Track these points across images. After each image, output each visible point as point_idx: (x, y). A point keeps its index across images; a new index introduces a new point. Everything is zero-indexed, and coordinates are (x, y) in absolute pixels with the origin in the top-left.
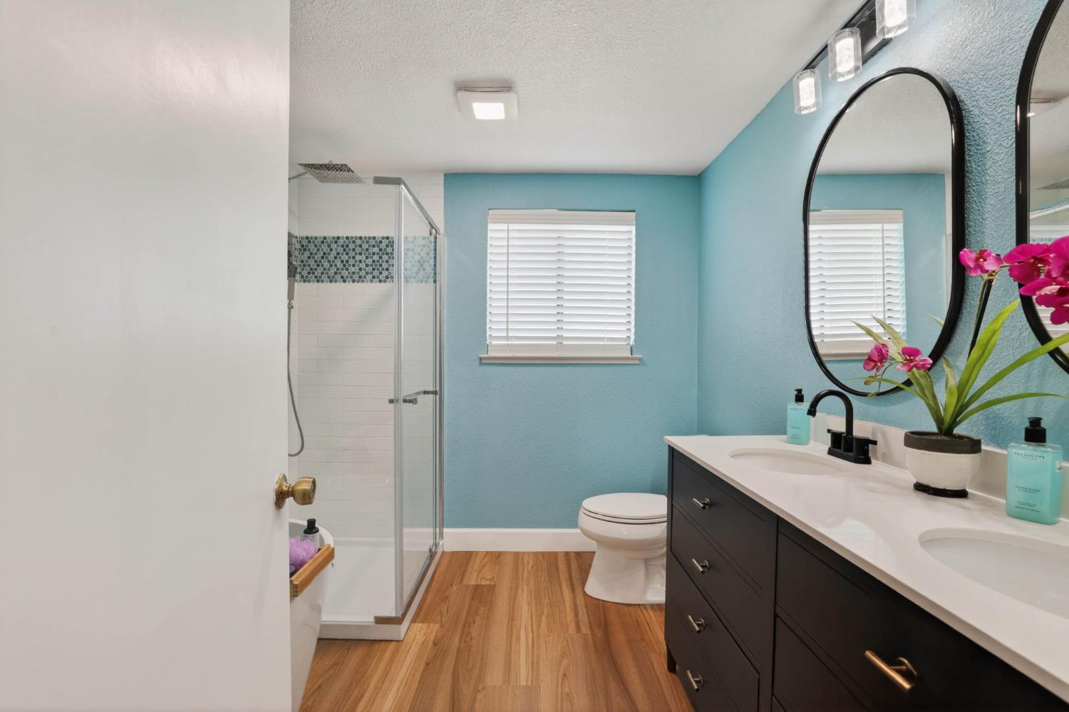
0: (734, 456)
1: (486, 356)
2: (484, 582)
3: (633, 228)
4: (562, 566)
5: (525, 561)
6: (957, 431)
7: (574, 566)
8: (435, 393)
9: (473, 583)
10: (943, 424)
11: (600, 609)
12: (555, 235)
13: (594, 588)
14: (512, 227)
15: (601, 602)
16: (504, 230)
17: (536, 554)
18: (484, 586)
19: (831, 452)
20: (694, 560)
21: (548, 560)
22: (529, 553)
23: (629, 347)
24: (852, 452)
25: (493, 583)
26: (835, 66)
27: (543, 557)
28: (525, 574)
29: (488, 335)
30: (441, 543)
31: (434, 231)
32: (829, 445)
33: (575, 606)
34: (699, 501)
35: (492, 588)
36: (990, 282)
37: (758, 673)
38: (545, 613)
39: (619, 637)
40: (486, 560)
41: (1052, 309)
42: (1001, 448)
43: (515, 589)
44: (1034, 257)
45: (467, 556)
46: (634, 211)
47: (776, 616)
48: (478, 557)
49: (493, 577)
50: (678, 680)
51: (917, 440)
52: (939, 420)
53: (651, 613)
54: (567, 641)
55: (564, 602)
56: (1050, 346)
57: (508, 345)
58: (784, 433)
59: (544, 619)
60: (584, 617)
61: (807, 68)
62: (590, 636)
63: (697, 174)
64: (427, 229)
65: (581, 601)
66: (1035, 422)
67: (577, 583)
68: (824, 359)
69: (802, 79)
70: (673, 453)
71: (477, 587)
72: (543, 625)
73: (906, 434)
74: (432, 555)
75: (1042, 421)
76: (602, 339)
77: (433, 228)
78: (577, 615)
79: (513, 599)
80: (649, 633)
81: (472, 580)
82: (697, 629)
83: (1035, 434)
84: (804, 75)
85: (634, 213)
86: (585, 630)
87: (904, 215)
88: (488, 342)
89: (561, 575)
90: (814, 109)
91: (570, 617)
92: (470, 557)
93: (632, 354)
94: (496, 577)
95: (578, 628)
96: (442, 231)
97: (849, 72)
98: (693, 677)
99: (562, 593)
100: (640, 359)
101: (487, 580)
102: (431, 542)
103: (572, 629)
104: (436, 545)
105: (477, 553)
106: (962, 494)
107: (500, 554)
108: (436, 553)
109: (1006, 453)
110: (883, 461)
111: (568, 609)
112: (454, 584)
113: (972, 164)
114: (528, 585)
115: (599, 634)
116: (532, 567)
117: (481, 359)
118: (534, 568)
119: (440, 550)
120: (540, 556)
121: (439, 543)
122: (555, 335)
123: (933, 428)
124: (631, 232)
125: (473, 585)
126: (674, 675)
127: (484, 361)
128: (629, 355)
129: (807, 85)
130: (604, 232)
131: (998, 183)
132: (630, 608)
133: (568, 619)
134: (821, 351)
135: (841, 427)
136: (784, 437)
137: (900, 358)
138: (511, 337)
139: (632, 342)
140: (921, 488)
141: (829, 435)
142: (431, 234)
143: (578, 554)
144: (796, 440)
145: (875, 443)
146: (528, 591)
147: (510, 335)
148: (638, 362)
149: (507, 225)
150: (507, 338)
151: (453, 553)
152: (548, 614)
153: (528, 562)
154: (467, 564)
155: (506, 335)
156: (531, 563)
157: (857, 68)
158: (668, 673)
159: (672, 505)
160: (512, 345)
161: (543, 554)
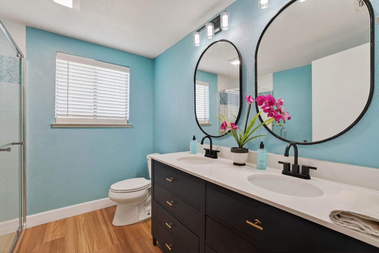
0: (179, 160)
1: (55, 123)
2: (57, 238)
3: (129, 74)
4: (100, 216)
5: (80, 219)
6: (243, 147)
7: (105, 215)
8: (21, 144)
9: (50, 240)
10: (240, 145)
11: (121, 230)
12: (93, 71)
13: (117, 222)
14: (70, 63)
15: (121, 227)
16: (66, 64)
17: (85, 214)
18: (57, 240)
19: (206, 156)
20: (167, 202)
21: (93, 216)
22: (81, 215)
23: (127, 121)
24: (213, 155)
25: (63, 236)
26: (207, 33)
27: (89, 215)
28: (81, 225)
29: (56, 114)
30: (25, 225)
31: (20, 55)
32: (205, 153)
33: (109, 232)
34: (169, 179)
35: (63, 239)
36: (250, 105)
37: (199, 238)
38: (95, 241)
39: (131, 239)
40: (57, 225)
41: (268, 113)
42: (251, 150)
43: (76, 234)
44: (262, 99)
45: (44, 227)
46: (129, 67)
47: (206, 215)
48: (51, 225)
49: (63, 233)
50: (158, 248)
51: (234, 150)
52: (239, 144)
53: (142, 224)
54: (109, 250)
55: (104, 233)
56: (263, 123)
57: (68, 118)
58: (189, 150)
59: (95, 244)
60: (114, 236)
61: (197, 31)
62: (119, 244)
63: (153, 58)
64: (15, 53)
65: (111, 229)
66: (262, 143)
67: (108, 223)
68: (200, 125)
69: (196, 34)
70: (153, 161)
71: (53, 242)
72: (96, 247)
73: (231, 149)
74: (19, 233)
75: (263, 143)
76: (115, 117)
77: (20, 53)
78: (111, 236)
79: (76, 239)
80: (143, 233)
81: (49, 238)
82: (170, 227)
83: (262, 146)
84: (196, 33)
85: (129, 68)
86: (116, 242)
87: (209, 84)
88: (56, 117)
89: (100, 220)
90: (199, 45)
91: (108, 238)
92: (46, 227)
93: (128, 124)
94: (64, 233)
95: (113, 242)
96: (25, 56)
97: (211, 36)
98: (169, 246)
99: (102, 228)
100: (131, 125)
101: (59, 236)
102: (18, 226)
103: (110, 244)
104: (21, 227)
105: (50, 223)
106: (244, 165)
107: (65, 220)
108: (22, 231)
109: (256, 152)
110: (220, 157)
111: (106, 236)
112: (37, 244)
113: (243, 72)
114: (83, 231)
115: (123, 241)
116: (84, 221)
117: (52, 125)
118: (85, 221)
119: (24, 229)
120: (88, 215)
121: (23, 225)
122: (93, 115)
123: (238, 146)
124: (128, 75)
125: (50, 241)
126: (157, 247)
127: (53, 126)
128: (127, 124)
129: (197, 37)
130: (116, 73)
131: (250, 78)
132: (133, 225)
133: (107, 240)
134: (200, 123)
135: (209, 148)
136: (190, 152)
137: (230, 126)
138: (70, 115)
139: (128, 119)
140: (235, 164)
141: (205, 150)
142: (18, 56)
143: (106, 209)
144: (194, 152)
145: (219, 152)
146: (84, 233)
147: (69, 114)
148: (130, 127)
149: (67, 61)
150: (68, 115)
151: (34, 228)
152: (97, 241)
153: (82, 219)
154: (45, 231)
155: (67, 114)
156: (83, 220)
157: (213, 35)
158: (154, 246)
159: (154, 182)
160: (70, 119)
161: (89, 213)
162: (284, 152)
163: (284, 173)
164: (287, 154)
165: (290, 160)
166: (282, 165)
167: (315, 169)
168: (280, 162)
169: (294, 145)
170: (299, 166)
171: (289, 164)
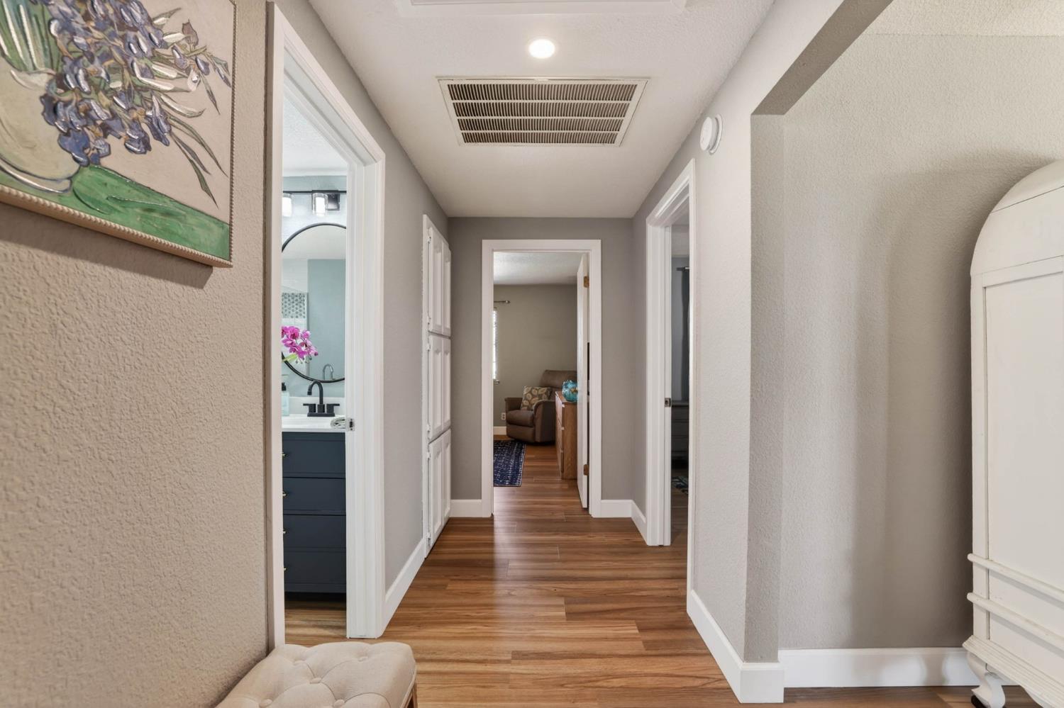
162: (307, 391)
163: (310, 415)
164: (310, 393)
165: (315, 400)
166: (307, 408)
167: (338, 405)
168: (304, 405)
169: (319, 383)
170: (324, 405)
171: (315, 405)
